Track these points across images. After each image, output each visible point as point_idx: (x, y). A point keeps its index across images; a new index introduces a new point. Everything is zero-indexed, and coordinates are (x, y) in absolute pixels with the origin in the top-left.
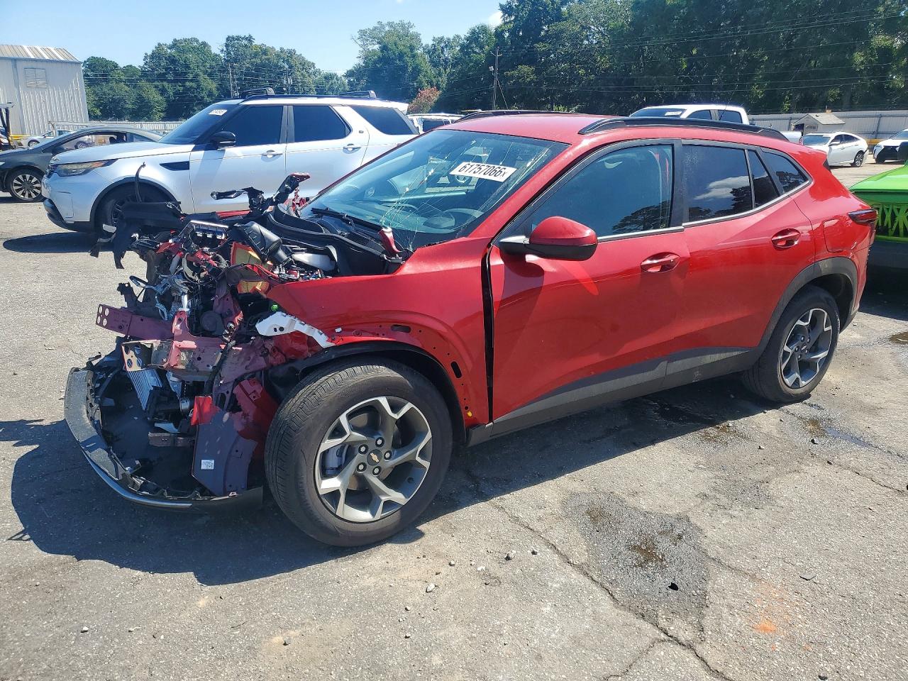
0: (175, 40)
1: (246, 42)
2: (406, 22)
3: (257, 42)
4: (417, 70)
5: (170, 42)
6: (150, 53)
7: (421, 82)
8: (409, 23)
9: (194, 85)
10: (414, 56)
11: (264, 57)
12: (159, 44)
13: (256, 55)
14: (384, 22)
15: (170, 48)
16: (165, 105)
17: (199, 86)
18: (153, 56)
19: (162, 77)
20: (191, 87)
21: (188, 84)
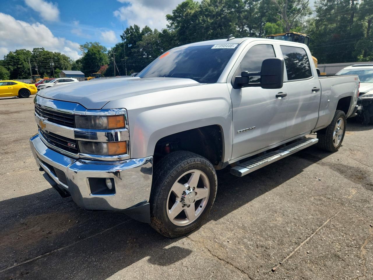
0: (16, 50)
1: (42, 50)
2: (97, 42)
3: (45, 50)
4: (101, 59)
5: (14, 51)
6: (6, 55)
7: (103, 64)
8: (98, 42)
9: (21, 66)
10: (100, 54)
11: (48, 55)
12: (10, 52)
13: (44, 55)
14: (88, 42)
15: (14, 53)
16: (9, 74)
17: (24, 67)
18: (8, 56)
19: (8, 64)
20: (20, 67)
21: (19, 66)
